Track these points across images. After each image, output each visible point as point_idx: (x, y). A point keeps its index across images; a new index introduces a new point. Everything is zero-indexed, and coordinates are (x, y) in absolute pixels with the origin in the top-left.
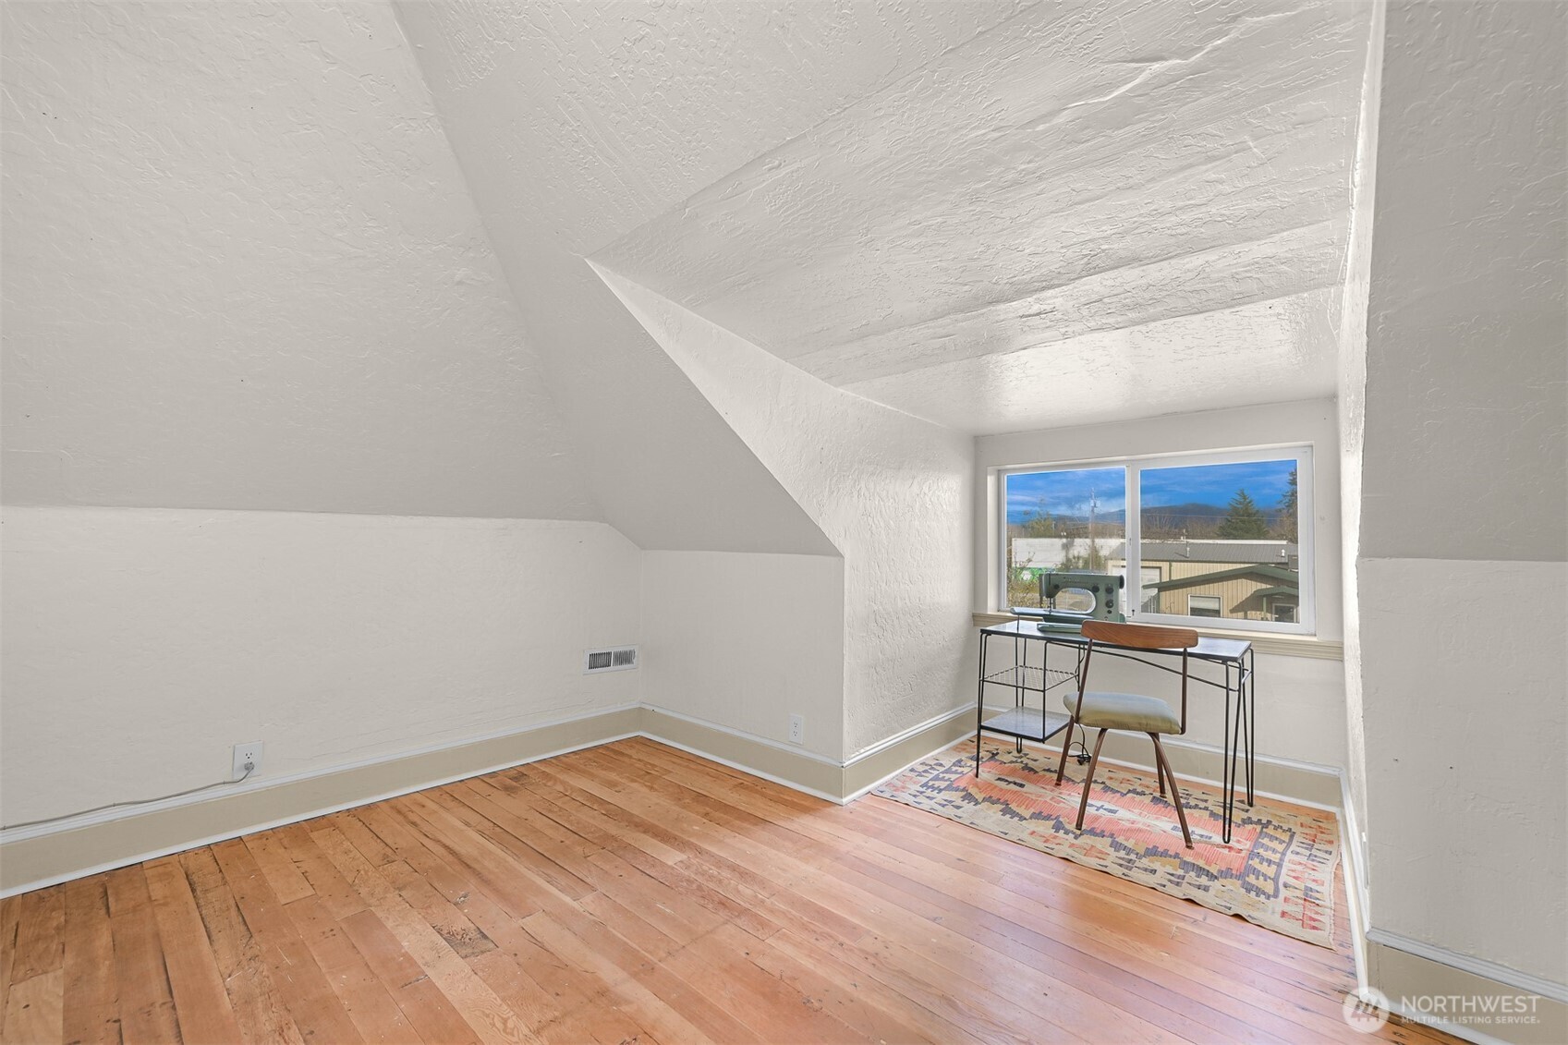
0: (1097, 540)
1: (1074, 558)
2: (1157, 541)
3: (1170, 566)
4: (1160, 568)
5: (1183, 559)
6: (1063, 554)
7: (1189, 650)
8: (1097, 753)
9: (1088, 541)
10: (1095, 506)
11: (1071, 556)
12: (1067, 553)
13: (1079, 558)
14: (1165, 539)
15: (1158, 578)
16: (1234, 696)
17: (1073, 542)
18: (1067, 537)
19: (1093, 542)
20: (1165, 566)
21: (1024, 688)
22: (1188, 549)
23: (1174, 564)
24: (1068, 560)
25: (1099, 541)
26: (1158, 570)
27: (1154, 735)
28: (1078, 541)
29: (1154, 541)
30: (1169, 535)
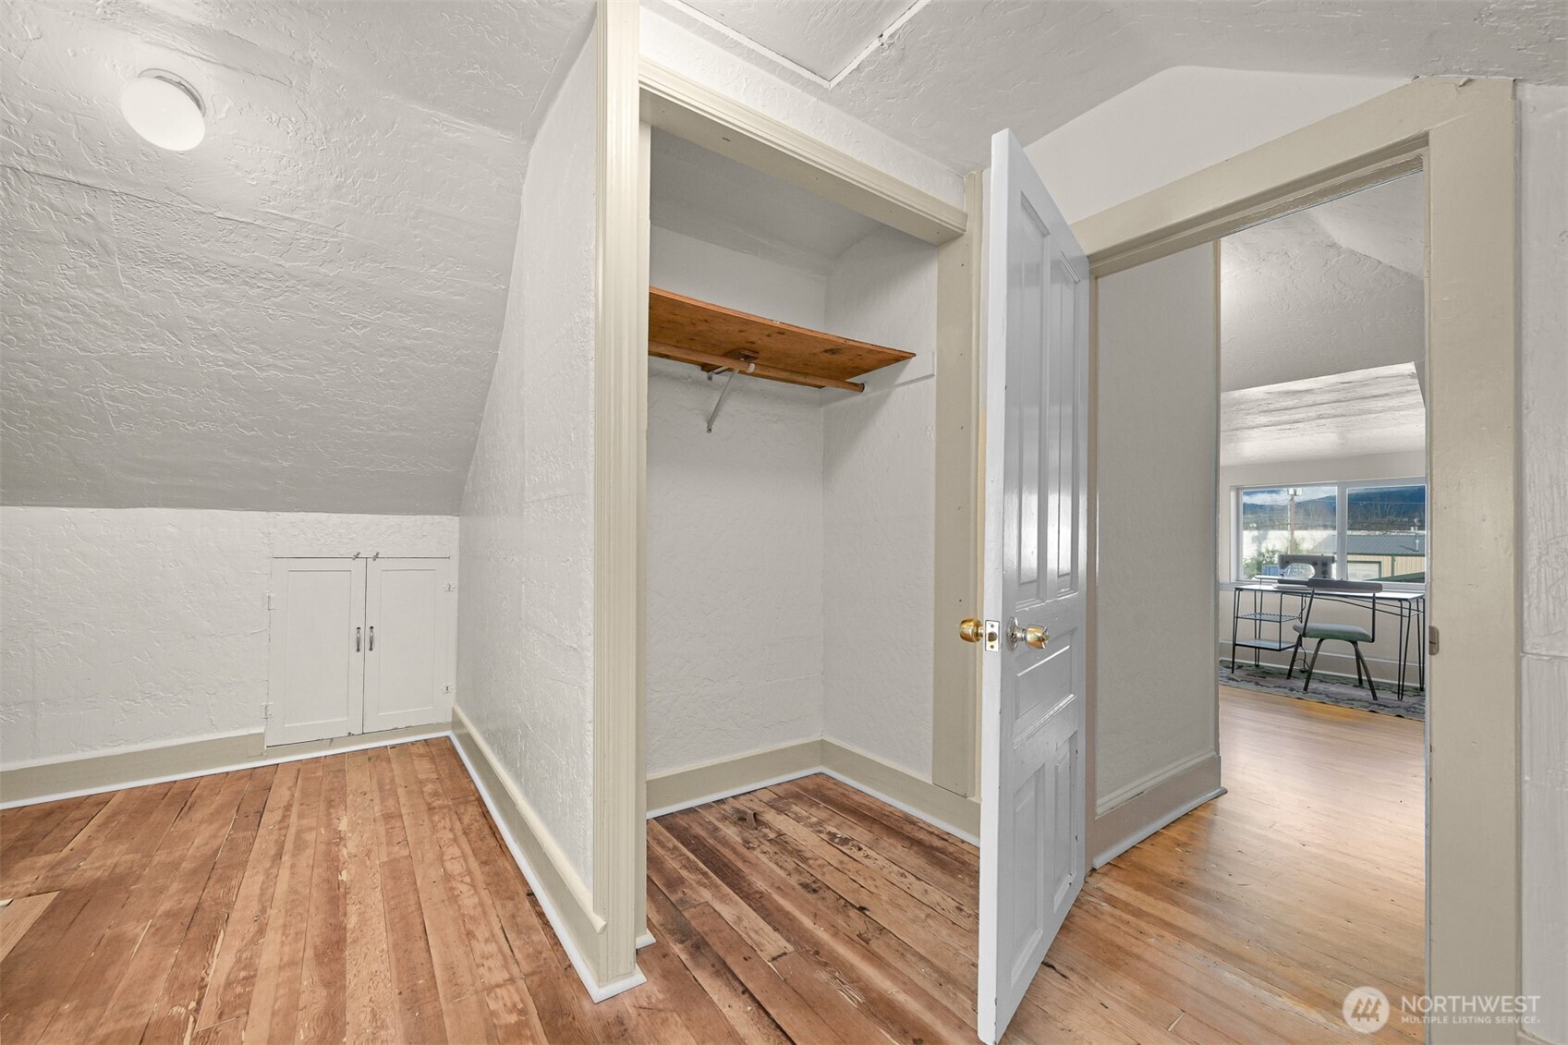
0: (1296, 533)
1: (1268, 552)
2: (1377, 533)
3: (1393, 561)
4: (1380, 563)
5: (1410, 552)
6: (1255, 547)
7: (1377, 595)
8: (1312, 667)
9: (1286, 533)
10: (1295, 495)
11: (1263, 550)
12: (1259, 547)
13: (1273, 552)
14: (1387, 530)
15: (1377, 573)
16: (1405, 620)
17: (1267, 534)
18: (1258, 528)
19: (1292, 534)
20: (1386, 561)
21: (1261, 620)
22: (1417, 541)
23: (1396, 558)
24: (1261, 554)
25: (1298, 534)
26: (1377, 565)
27: (1354, 643)
28: (1273, 534)
29: (1372, 533)
30: (1392, 525)
